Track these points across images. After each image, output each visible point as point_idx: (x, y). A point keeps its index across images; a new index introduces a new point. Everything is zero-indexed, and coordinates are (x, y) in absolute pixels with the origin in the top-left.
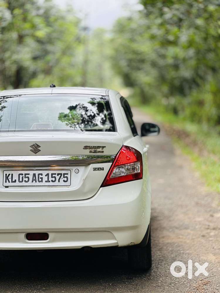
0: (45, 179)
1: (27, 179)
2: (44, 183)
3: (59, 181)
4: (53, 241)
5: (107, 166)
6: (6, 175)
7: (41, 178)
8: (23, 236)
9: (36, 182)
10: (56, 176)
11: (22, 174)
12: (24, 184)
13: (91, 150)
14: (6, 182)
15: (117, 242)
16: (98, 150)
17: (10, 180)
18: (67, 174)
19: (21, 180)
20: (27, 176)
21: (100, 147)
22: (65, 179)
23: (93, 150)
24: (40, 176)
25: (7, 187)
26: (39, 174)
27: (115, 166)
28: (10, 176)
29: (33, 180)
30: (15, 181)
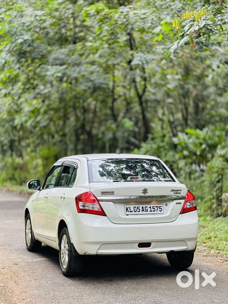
0: (149, 210)
1: (139, 210)
2: (149, 212)
3: (157, 211)
4: (153, 248)
5: (182, 201)
6: (126, 207)
7: (147, 209)
8: (136, 245)
9: (144, 211)
10: (155, 208)
11: (136, 207)
12: (137, 213)
13: (174, 192)
14: (127, 212)
15: (188, 248)
16: (178, 192)
17: (129, 211)
18: (161, 207)
19: (135, 211)
20: (138, 208)
21: (179, 190)
22: (161, 210)
23: (176, 192)
25: (127, 215)
26: (145, 207)
27: (186, 202)
28: (129, 208)
29: (142, 210)
30: (132, 212)
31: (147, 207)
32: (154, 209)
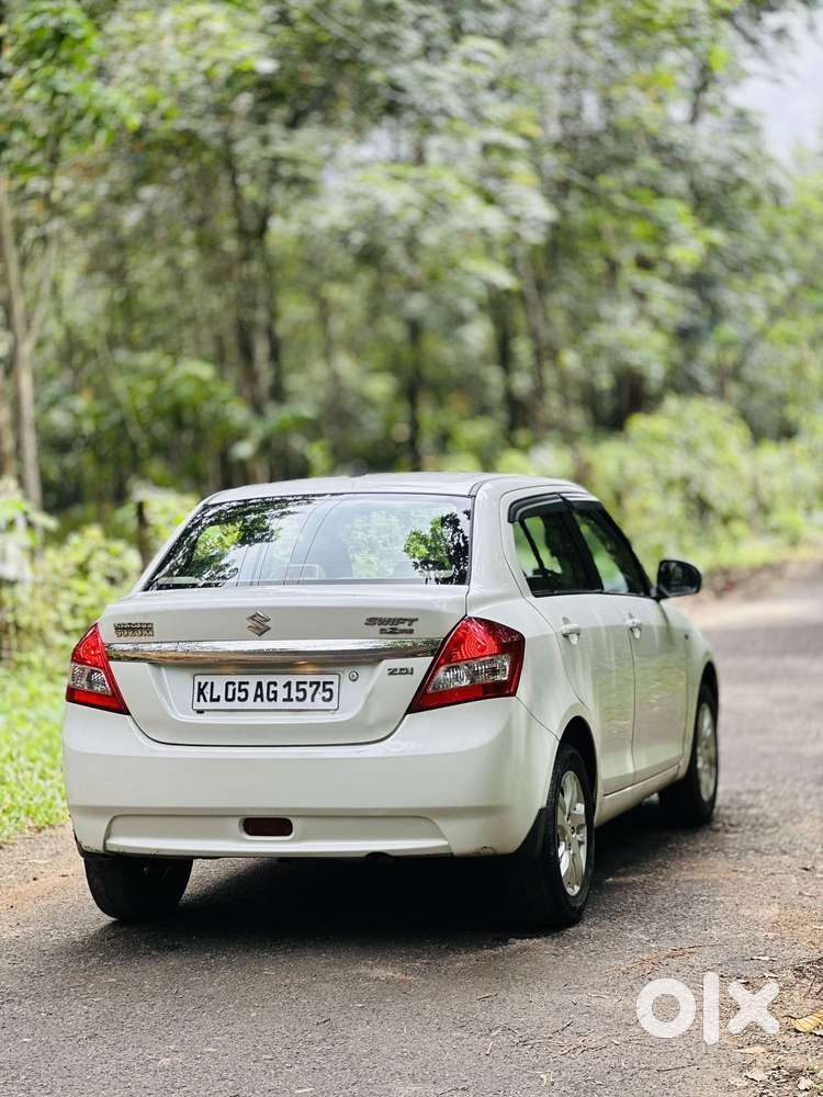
0: (283, 693)
1: (243, 695)
2: (279, 704)
3: (313, 700)
4: (303, 838)
5: (421, 665)
6: (200, 684)
7: (273, 692)
8: (235, 824)
9: (262, 700)
10: (306, 687)
11: (233, 684)
12: (236, 704)
13: (383, 627)
14: (199, 700)
15: (449, 845)
16: (401, 627)
17: (208, 696)
18: (332, 683)
19: (230, 696)
20: (243, 687)
21: (406, 620)
23: (388, 626)
24: (272, 688)
25: (200, 712)
26: (269, 684)
27: (439, 665)
29: (256, 696)
30: (218, 699)
31: (275, 684)
32: (304, 690)
